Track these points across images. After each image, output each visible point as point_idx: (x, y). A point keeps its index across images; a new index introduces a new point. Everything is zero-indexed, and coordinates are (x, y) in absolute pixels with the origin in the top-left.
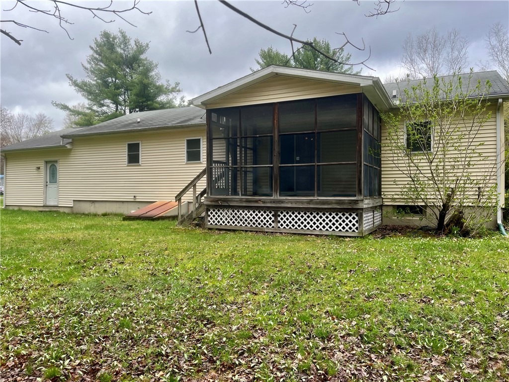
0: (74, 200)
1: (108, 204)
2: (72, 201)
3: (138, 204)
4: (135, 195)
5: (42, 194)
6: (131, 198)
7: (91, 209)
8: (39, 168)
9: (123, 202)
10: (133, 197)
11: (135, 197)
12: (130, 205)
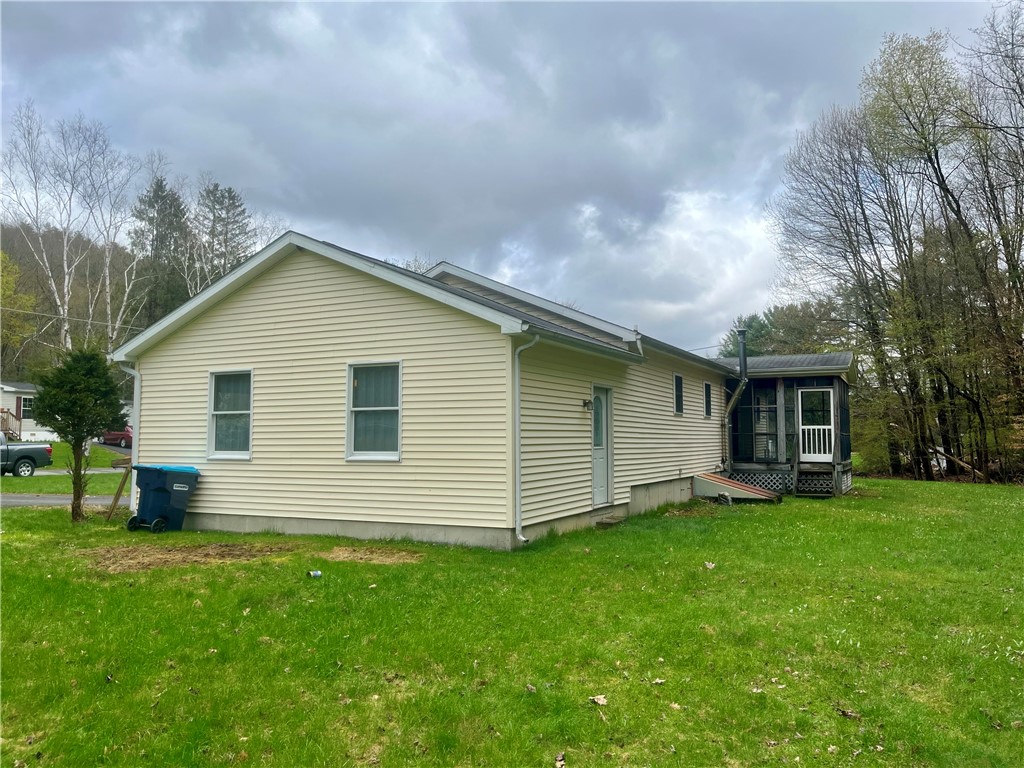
0: (631, 487)
1: (660, 488)
2: (629, 489)
3: (680, 483)
4: (680, 467)
5: (590, 477)
6: (677, 474)
7: (646, 501)
9: (671, 481)
10: (679, 472)
12: (675, 487)
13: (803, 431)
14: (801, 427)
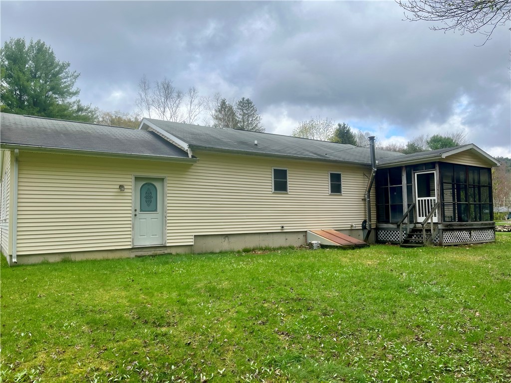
0: (195, 236)
1: (248, 237)
2: (193, 237)
3: (285, 235)
4: (283, 225)
5: (129, 229)
6: (277, 229)
7: (225, 245)
8: (121, 187)
9: (267, 233)
10: (280, 228)
11: (283, 227)
12: (276, 237)
13: (419, 201)
14: (417, 199)
